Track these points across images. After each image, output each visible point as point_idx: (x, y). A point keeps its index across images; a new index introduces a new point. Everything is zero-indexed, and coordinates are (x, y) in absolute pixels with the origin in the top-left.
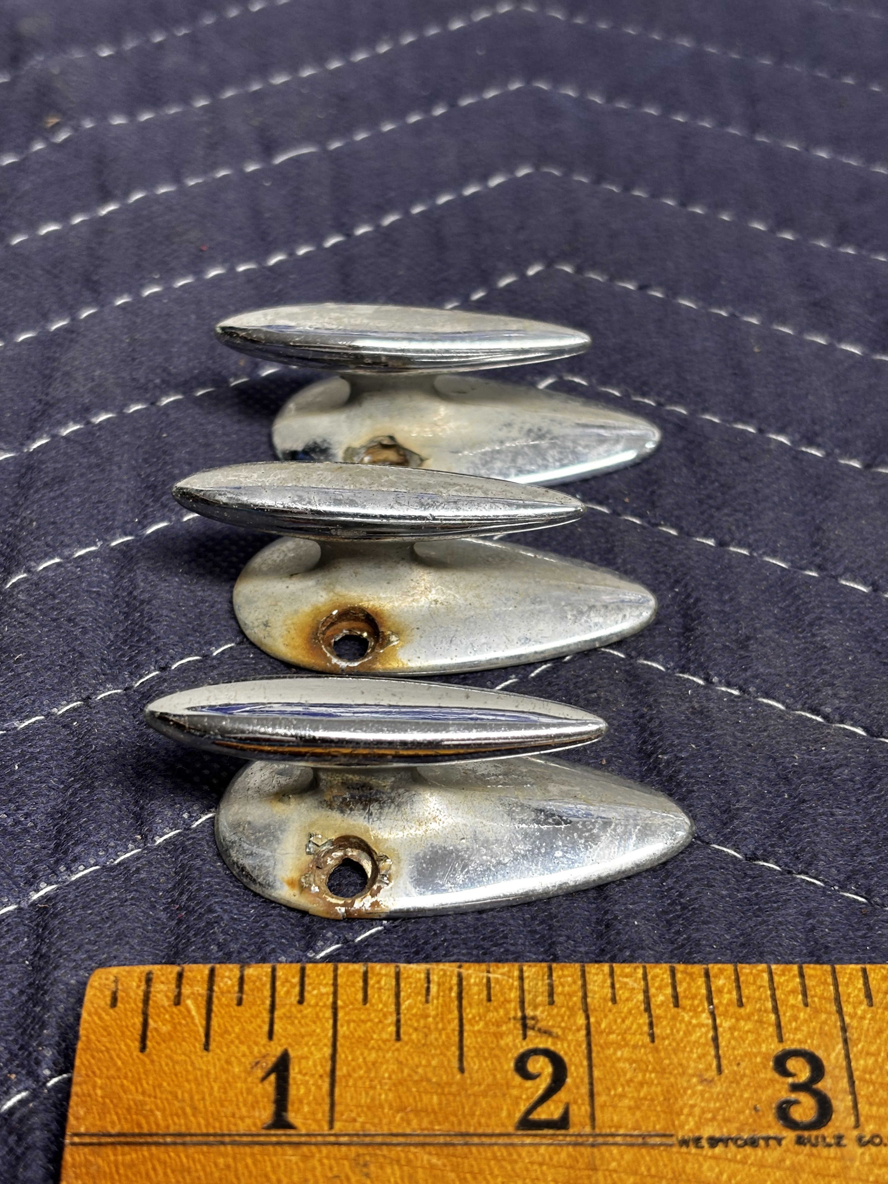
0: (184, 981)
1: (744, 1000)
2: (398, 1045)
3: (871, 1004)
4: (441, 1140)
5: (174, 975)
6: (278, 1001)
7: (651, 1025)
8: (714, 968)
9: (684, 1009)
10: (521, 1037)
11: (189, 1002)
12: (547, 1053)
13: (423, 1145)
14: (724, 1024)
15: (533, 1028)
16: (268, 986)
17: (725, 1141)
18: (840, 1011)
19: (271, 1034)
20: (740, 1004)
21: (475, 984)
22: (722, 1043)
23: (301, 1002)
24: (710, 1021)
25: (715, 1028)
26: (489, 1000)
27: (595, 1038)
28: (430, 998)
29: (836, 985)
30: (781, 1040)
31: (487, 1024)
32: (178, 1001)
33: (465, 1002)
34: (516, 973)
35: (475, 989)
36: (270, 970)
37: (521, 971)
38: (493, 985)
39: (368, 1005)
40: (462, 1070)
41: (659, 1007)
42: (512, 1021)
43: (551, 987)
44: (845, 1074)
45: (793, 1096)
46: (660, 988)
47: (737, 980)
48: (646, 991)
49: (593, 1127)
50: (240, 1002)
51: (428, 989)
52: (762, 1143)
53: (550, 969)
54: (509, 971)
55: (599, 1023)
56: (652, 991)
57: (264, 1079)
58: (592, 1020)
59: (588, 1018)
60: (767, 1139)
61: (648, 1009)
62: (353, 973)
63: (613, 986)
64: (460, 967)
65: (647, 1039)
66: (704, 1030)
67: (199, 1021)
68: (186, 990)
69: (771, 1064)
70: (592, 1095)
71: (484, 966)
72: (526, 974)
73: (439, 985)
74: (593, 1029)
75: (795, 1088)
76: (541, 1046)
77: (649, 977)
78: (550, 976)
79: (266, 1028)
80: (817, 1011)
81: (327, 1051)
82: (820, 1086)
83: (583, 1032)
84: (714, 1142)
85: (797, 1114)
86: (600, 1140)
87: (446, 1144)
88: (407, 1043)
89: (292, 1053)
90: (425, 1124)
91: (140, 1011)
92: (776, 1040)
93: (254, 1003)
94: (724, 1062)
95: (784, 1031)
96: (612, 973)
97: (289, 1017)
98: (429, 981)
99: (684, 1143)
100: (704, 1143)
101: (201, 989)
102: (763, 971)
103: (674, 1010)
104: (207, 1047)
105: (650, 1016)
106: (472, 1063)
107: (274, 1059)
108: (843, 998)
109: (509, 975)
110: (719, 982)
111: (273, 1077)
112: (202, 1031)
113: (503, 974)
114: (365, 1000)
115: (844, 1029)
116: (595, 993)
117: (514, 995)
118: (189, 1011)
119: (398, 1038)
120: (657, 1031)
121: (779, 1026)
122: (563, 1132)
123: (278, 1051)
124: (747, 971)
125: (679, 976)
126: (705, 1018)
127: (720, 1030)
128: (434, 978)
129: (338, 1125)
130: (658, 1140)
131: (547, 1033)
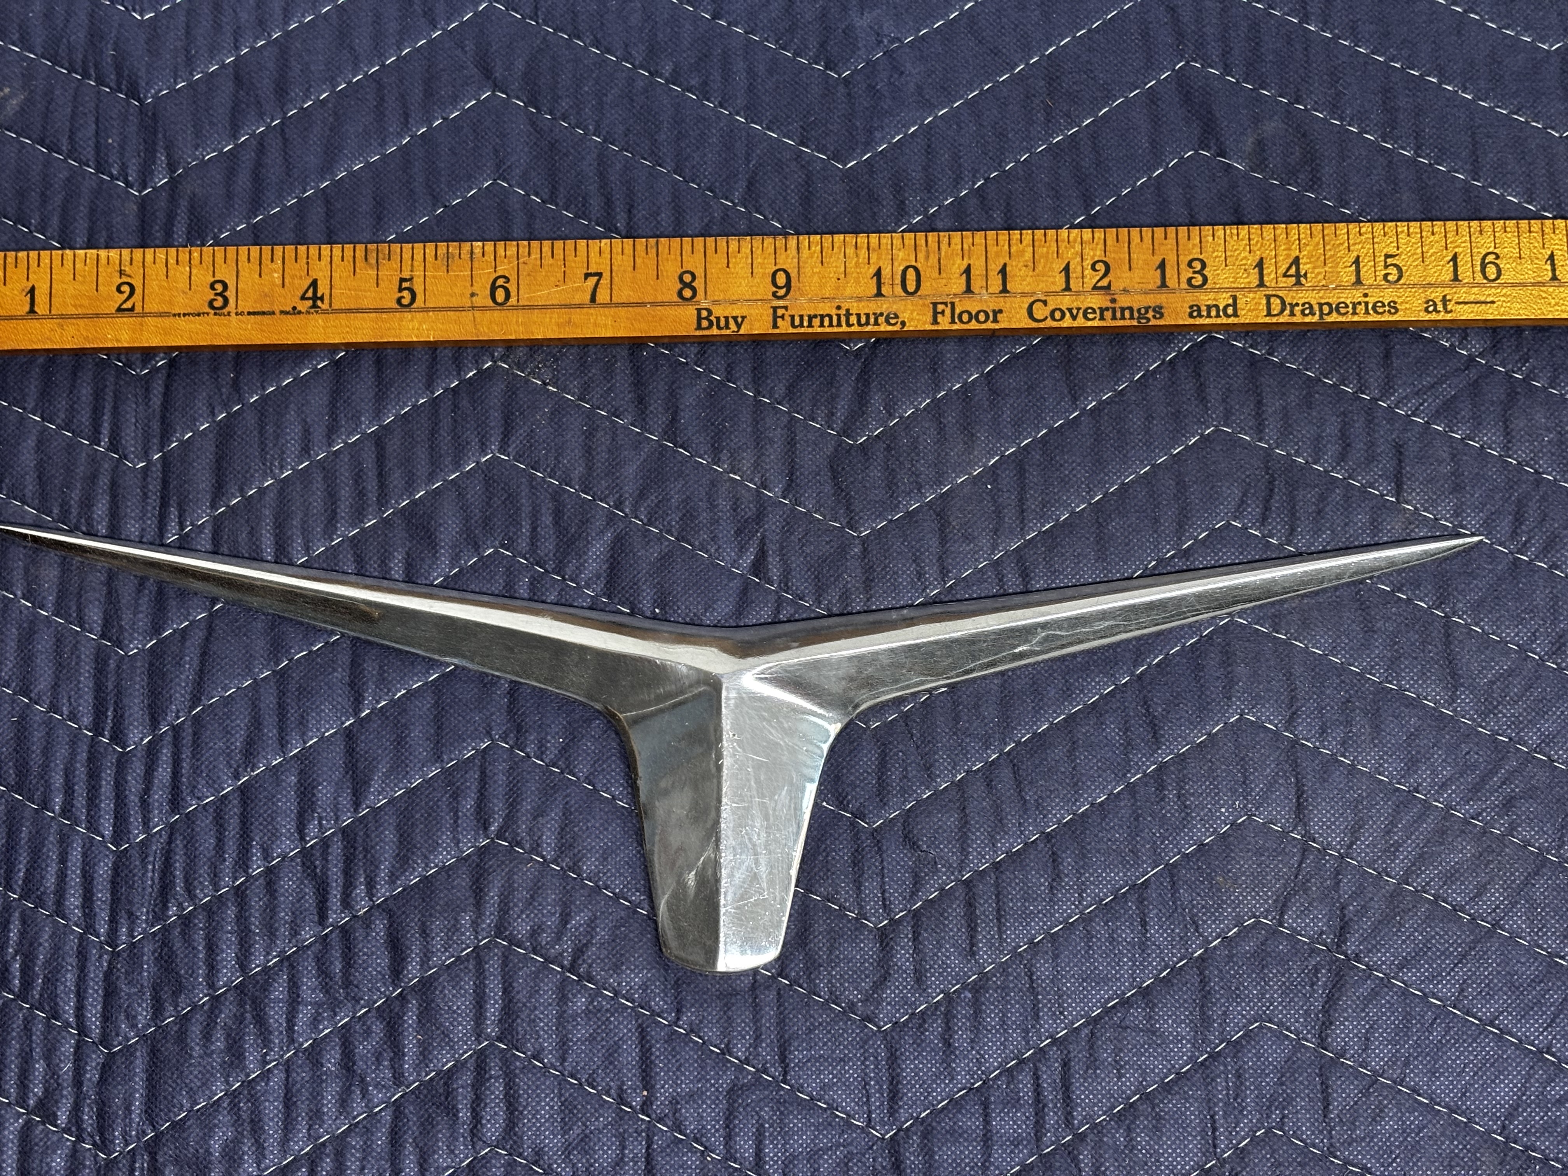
1: (203, 262)
2: (74, 282)
3: (249, 262)
4: (89, 316)
6: (30, 265)
7: (167, 272)
8: (193, 249)
9: (180, 266)
10: (119, 278)
12: (128, 284)
14: (194, 271)
15: (124, 274)
16: (26, 260)
17: (189, 314)
18: (237, 265)
19: (28, 279)
20: (201, 263)
21: (103, 258)
22: (193, 279)
25: (191, 273)
26: (108, 263)
27: (146, 278)
28: (86, 263)
29: (237, 255)
30: (214, 277)
31: (107, 273)
33: (99, 265)
34: (119, 253)
35: (103, 260)
36: (26, 254)
37: (121, 252)
38: (110, 258)
40: (97, 291)
41: (171, 265)
42: (116, 272)
43: (132, 258)
44: (235, 289)
45: (215, 298)
46: (172, 258)
47: (201, 254)
48: (167, 260)
49: (143, 310)
50: (16, 266)
51: (86, 260)
52: (202, 315)
53: (131, 252)
54: (116, 252)
55: (148, 272)
56: (169, 259)
57: (26, 295)
58: (146, 271)
59: (144, 270)
60: (204, 313)
61: (167, 266)
62: (57, 254)
63: (155, 258)
64: (98, 251)
65: (165, 278)
66: (186, 274)
69: (209, 286)
70: (144, 298)
71: (107, 251)
72: (122, 254)
73: (90, 258)
74: (146, 274)
75: (216, 294)
76: (126, 281)
77: (169, 254)
78: (131, 254)
79: (26, 276)
80: (229, 266)
81: (49, 285)
82: (225, 294)
83: (142, 275)
84: (184, 315)
85: (216, 304)
86: (145, 315)
88: (77, 281)
89: (36, 286)
90: (84, 311)
92: (212, 276)
93: (21, 267)
94: (192, 286)
95: (216, 273)
96: (155, 252)
97: (35, 273)
98: (86, 257)
99: (174, 315)
100: (181, 315)
102: (211, 250)
103: (176, 266)
105: (168, 269)
106: (100, 288)
107: (29, 288)
108: (239, 260)
109: (116, 254)
110: (194, 255)
111: (29, 295)
113: (114, 254)
114: (62, 265)
115: (238, 272)
116: (148, 260)
117: (118, 262)
119: (74, 279)
120: (170, 274)
121: (214, 272)
122: (131, 313)
123: (31, 285)
124: (205, 250)
125: (180, 253)
126: (188, 269)
127: (193, 273)
128: (88, 256)
129: (53, 312)
130: (165, 315)
131: (129, 276)
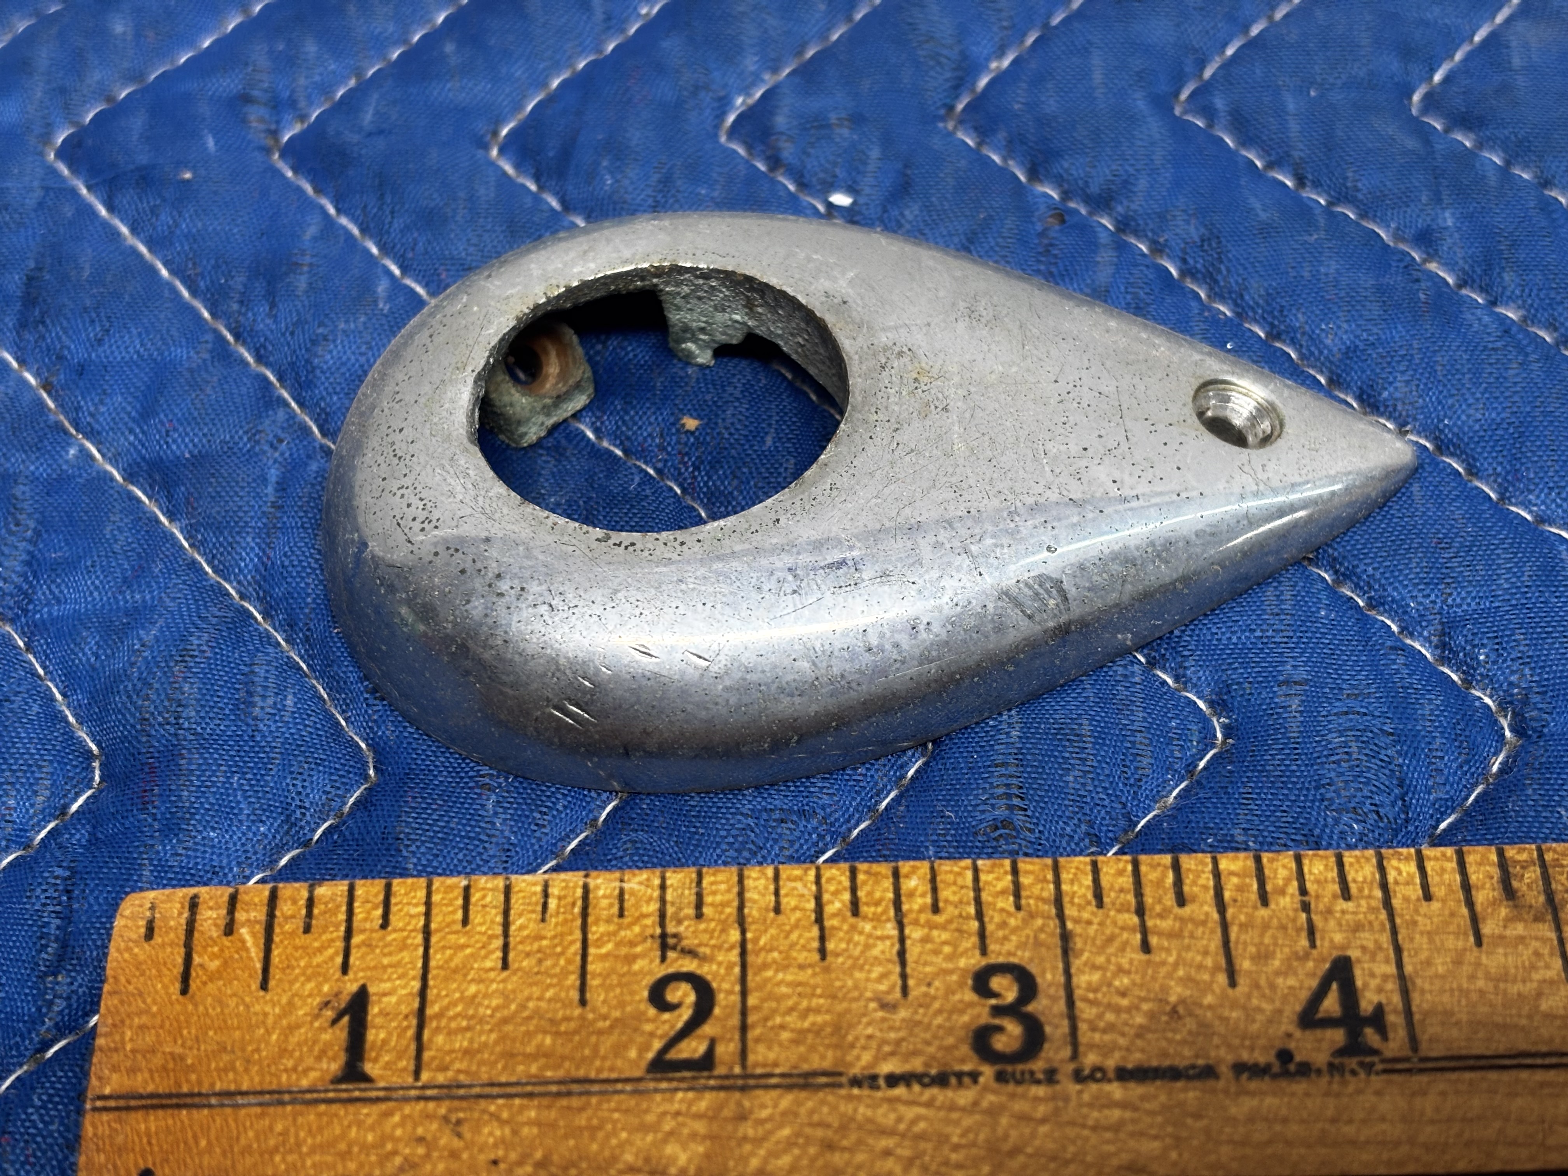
0: (238, 906)
1: (941, 905)
2: (505, 974)
3: (1100, 904)
4: (554, 1088)
5: (226, 898)
6: (355, 924)
7: (822, 939)
8: (905, 867)
9: (865, 918)
10: (658, 961)
11: (244, 931)
12: (690, 978)
13: (530, 1095)
14: (914, 933)
15: (674, 948)
16: (344, 908)
17: (907, 1079)
18: (1061, 916)
19: (345, 968)
20: (935, 909)
21: (605, 897)
22: (910, 957)
23: (385, 925)
24: (895, 933)
25: (902, 939)
26: (621, 915)
27: (751, 959)
28: (548, 916)
29: (1057, 882)
30: (984, 951)
31: (618, 945)
32: (229, 929)
33: (590, 919)
34: (657, 882)
35: (604, 903)
36: (346, 888)
37: (663, 879)
38: (626, 897)
39: (468, 927)
40: (583, 1002)
41: (834, 915)
42: (649, 940)
43: (699, 896)
44: (1062, 993)
45: (997, 1021)
46: (836, 893)
47: (933, 880)
48: (818, 898)
49: (744, 1066)
50: (307, 929)
51: (545, 906)
52: (953, 1080)
53: (700, 876)
54: (648, 880)
55: (756, 940)
56: (826, 897)
57: (335, 1022)
58: (749, 935)
59: (743, 932)
60: (959, 1075)
61: (819, 919)
62: (451, 888)
63: (777, 893)
64: (586, 876)
65: (816, 957)
66: (888, 943)
67: (255, 953)
68: (241, 916)
69: (970, 982)
70: (744, 1028)
71: (617, 875)
72: (669, 882)
73: (560, 898)
74: (749, 946)
75: (997, 1011)
76: (685, 969)
77: (823, 880)
78: (699, 882)
79: (339, 960)
80: (1032, 916)
81: (416, 985)
82: (1030, 1008)
83: (736, 951)
84: (893, 1080)
85: (1000, 1043)
86: (752, 1082)
87: (559, 1094)
88: (515, 972)
89: (372, 989)
90: (534, 1069)
91: (182, 943)
92: (977, 952)
93: (325, 929)
94: (911, 982)
95: (988, 941)
96: (777, 877)
97: (370, 946)
98: (546, 895)
100: (882, 1082)
101: (259, 914)
102: (967, 868)
103: (852, 920)
104: (264, 986)
105: (822, 929)
106: (594, 993)
107: (348, 998)
108: (1066, 899)
109: (647, 883)
110: (910, 883)
111: (346, 1019)
112: (259, 966)
113: (640, 883)
114: (465, 921)
115: (1066, 937)
116: (755, 902)
117: (653, 909)
118: (243, 942)
119: (505, 965)
120: (830, 946)
121: (982, 934)
122: (705, 1074)
123: (354, 987)
124: (948, 868)
125: (861, 877)
126: (891, 929)
127: (908, 942)
128: (554, 891)
129: (425, 1076)
130: (823, 1080)
131: (693, 954)
